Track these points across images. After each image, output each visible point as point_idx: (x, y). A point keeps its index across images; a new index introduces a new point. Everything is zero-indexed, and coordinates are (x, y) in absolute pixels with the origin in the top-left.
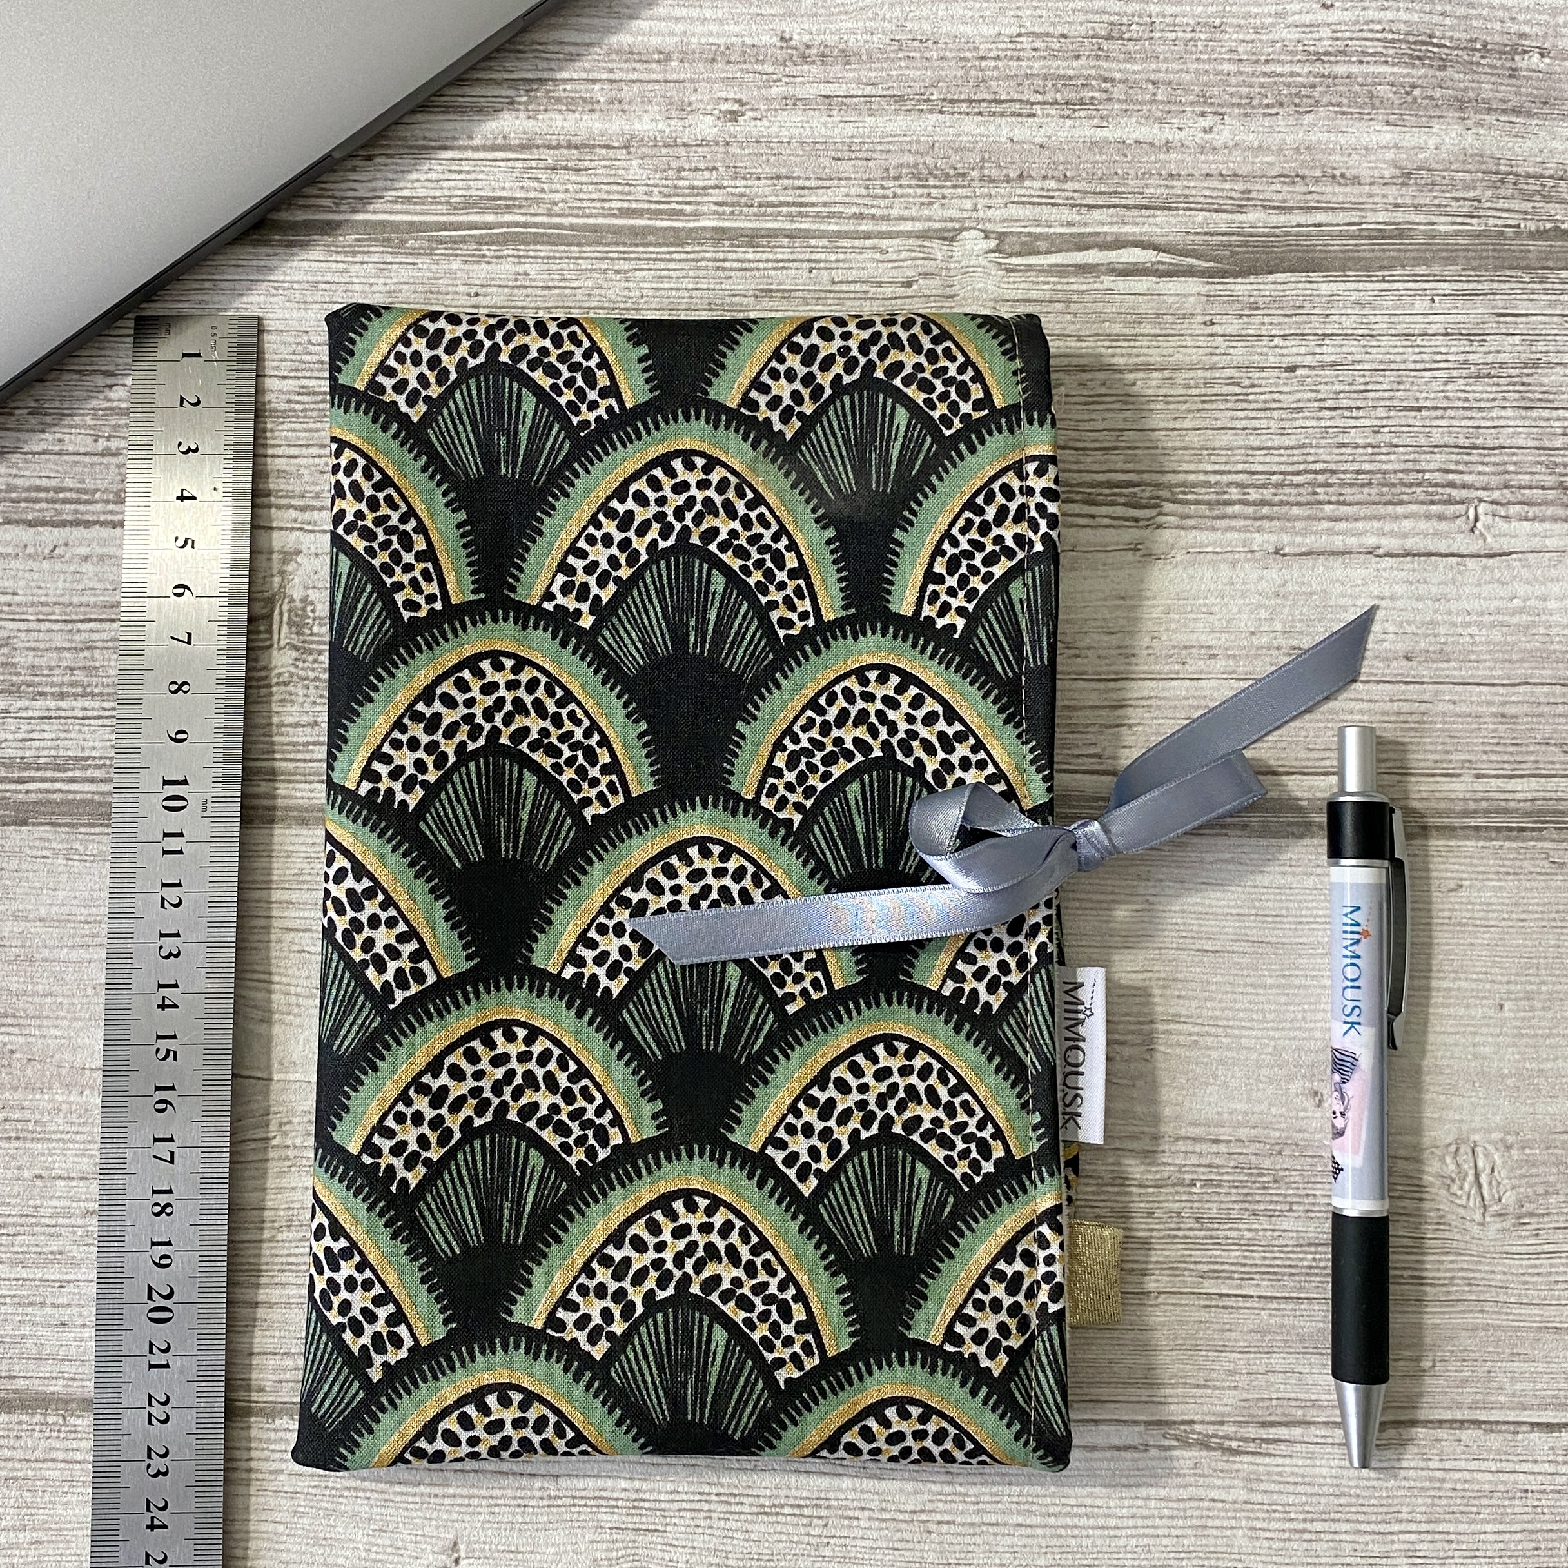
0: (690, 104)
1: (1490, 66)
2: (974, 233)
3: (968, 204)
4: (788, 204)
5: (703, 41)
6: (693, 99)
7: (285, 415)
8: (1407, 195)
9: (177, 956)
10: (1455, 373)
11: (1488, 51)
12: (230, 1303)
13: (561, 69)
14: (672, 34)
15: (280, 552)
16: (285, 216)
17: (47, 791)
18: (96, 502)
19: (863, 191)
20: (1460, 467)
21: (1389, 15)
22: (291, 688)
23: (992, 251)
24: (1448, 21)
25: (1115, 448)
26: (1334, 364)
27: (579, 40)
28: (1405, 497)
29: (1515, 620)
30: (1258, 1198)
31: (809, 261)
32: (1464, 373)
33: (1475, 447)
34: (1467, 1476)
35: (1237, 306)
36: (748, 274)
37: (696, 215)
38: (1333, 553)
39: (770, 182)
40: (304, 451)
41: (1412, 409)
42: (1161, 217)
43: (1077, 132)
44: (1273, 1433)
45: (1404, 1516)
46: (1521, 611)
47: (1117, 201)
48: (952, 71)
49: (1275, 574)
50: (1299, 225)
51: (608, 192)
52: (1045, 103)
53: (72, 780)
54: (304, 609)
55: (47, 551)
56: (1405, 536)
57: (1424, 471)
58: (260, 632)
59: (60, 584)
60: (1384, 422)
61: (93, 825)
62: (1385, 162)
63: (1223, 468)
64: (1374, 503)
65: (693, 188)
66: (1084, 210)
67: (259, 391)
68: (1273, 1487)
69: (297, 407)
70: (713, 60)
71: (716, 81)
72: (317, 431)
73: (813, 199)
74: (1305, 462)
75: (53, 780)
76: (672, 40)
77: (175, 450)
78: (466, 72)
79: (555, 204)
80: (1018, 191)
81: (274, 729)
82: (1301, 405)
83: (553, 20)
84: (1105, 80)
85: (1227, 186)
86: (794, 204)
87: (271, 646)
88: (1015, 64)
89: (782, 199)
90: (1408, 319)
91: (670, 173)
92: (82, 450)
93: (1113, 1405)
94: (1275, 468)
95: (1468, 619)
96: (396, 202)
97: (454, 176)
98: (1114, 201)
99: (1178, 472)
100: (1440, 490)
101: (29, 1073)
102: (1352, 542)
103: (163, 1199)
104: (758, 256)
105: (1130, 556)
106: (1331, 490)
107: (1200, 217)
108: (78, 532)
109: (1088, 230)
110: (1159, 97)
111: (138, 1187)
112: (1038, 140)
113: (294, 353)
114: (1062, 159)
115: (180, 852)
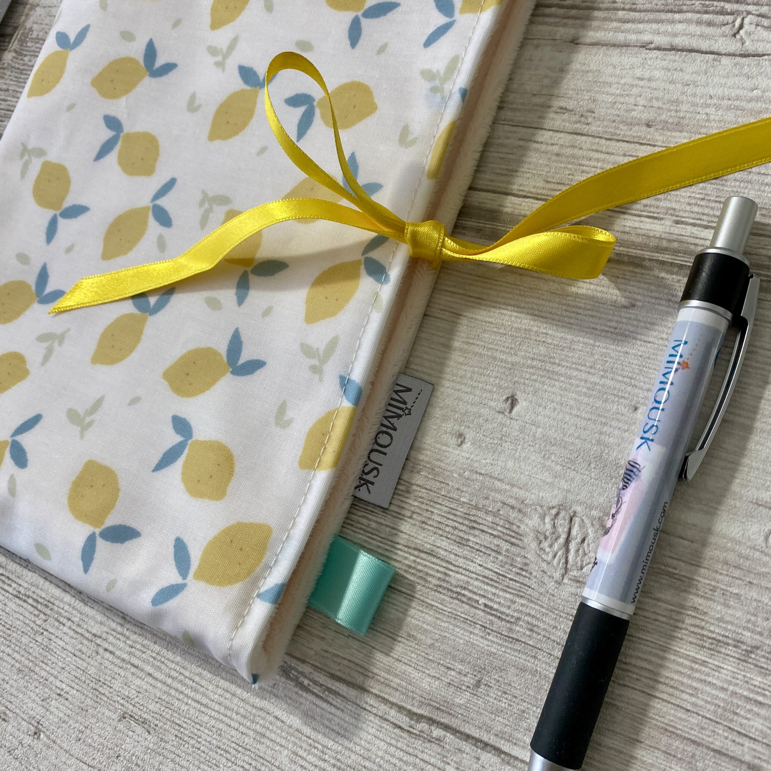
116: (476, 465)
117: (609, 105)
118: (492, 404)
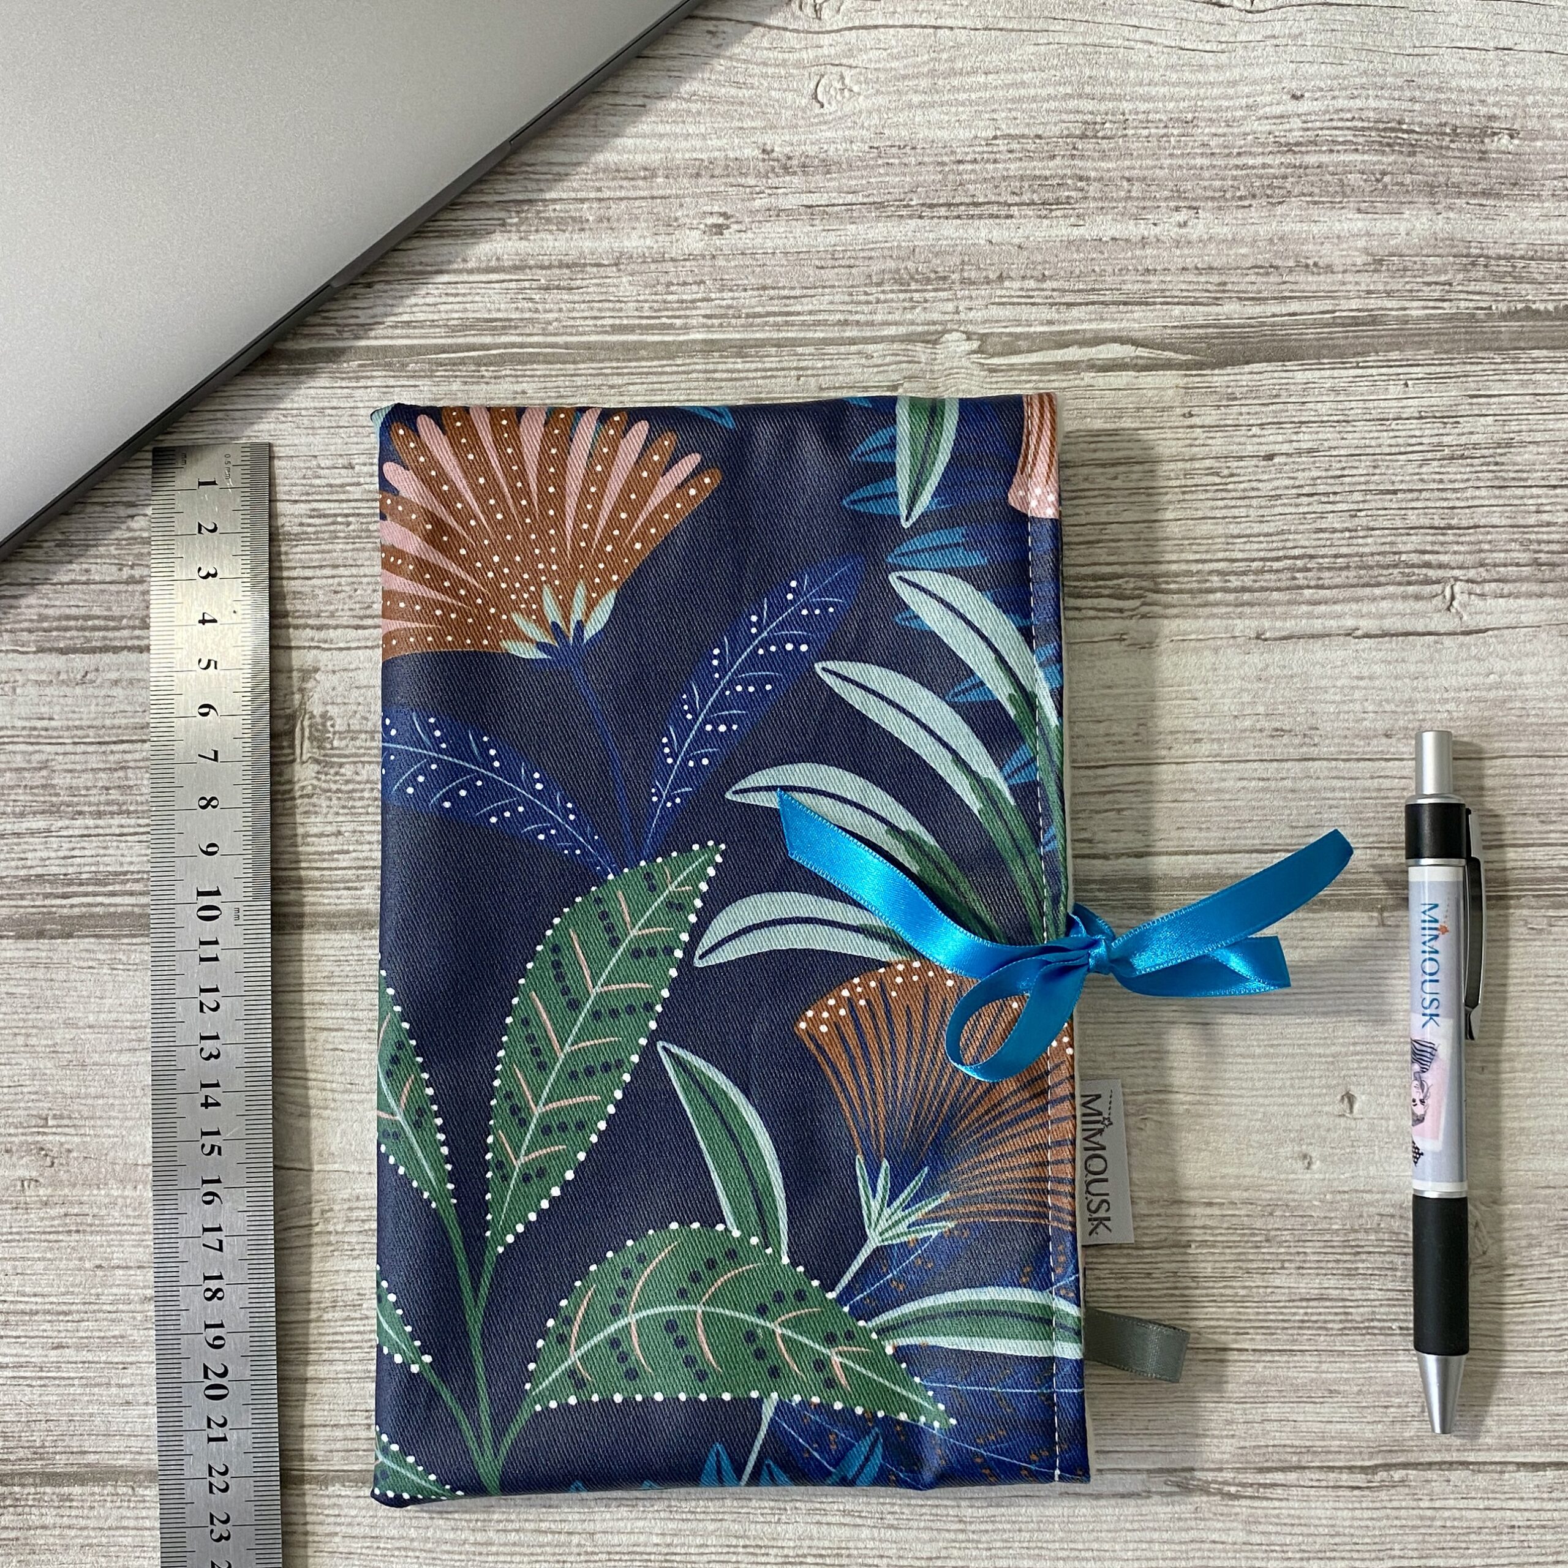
0: (676, 219)
1: (1459, 150)
2: (956, 336)
3: (950, 307)
4: (774, 314)
5: (687, 156)
6: (679, 214)
7: (298, 538)
8: (1379, 281)
9: (217, 1057)
10: (1429, 455)
11: (1457, 135)
12: (281, 1379)
13: (550, 189)
14: (657, 151)
15: (300, 670)
16: (291, 345)
17: (90, 905)
18: (124, 628)
19: (847, 298)
20: (1436, 548)
21: (1359, 103)
22: (314, 800)
23: (974, 352)
24: (1417, 107)
25: (1099, 542)
26: (1310, 451)
27: (567, 159)
28: (1382, 579)
29: (1492, 694)
30: (1251, 1257)
31: (796, 369)
32: (1439, 455)
33: (1450, 527)
34: (1457, 1514)
35: (1215, 397)
36: (738, 384)
37: (686, 328)
38: (1313, 636)
39: (755, 293)
40: (318, 573)
41: (1388, 492)
42: (1138, 312)
43: (1054, 232)
44: (1270, 1478)
45: (1397, 1553)
46: (1497, 686)
47: (1095, 298)
48: (930, 176)
49: (1256, 659)
50: (1274, 316)
51: (600, 310)
52: (1022, 204)
53: (113, 894)
54: (324, 725)
55: (79, 677)
56: (1382, 617)
57: (1400, 553)
58: (283, 748)
59: (93, 708)
60: (1361, 506)
61: (134, 936)
62: (1357, 249)
63: (1204, 556)
64: (1352, 586)
65: (682, 302)
66: (1063, 308)
67: (272, 515)
68: (1271, 1528)
69: (309, 529)
70: (698, 175)
71: (699, 196)
72: (329, 552)
73: (799, 308)
74: (1284, 548)
75: (95, 894)
76: (658, 157)
77: (196, 576)
78: (459, 197)
79: (550, 323)
80: (999, 293)
81: (299, 840)
82: (1279, 492)
83: (540, 142)
84: (1081, 179)
85: (1203, 279)
86: (781, 314)
87: (294, 761)
88: (990, 167)
89: (769, 309)
90: (1382, 404)
91: (659, 288)
92: (108, 579)
93: (1116, 1455)
94: (1255, 555)
95: (1445, 695)
96: (396, 327)
97: (451, 299)
98: (1091, 296)
99: (1160, 563)
100: (1416, 571)
101: (86, 1170)
102: (1332, 624)
103: (214, 1285)
104: (747, 365)
105: (1115, 646)
106: (1309, 574)
107: (1177, 310)
108: (108, 658)
109: (1067, 328)
110: (1133, 194)
111: (191, 1274)
112: (1016, 241)
113: (304, 478)
114: (1040, 258)
115: (216, 959)
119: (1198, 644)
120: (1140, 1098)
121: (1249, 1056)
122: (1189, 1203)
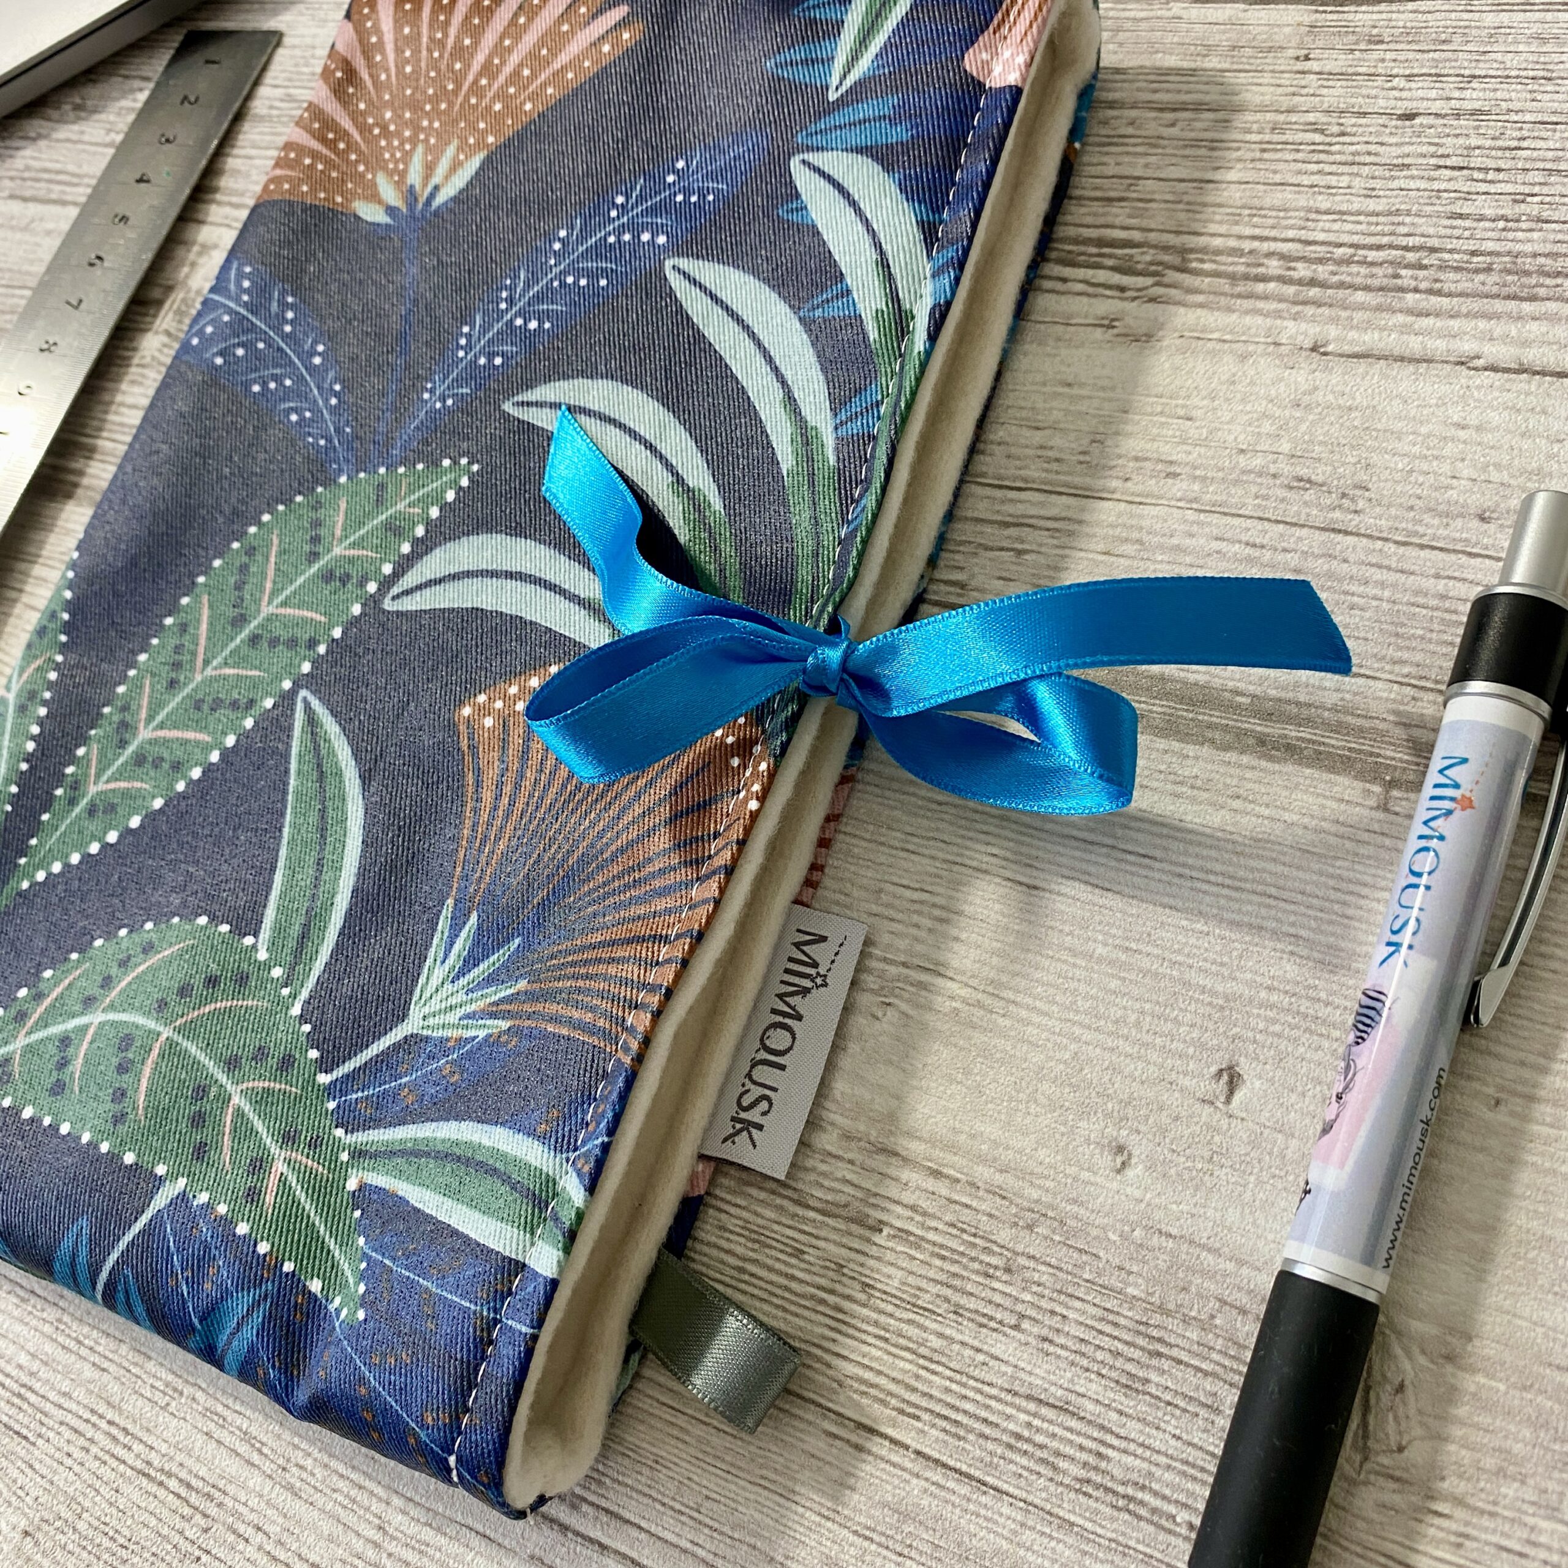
116: (1158, 1215)
117: (1398, 476)
118: (1186, 1082)
119: (1219, 346)
120: (893, 970)
121: (1083, 955)
122: (905, 1159)
